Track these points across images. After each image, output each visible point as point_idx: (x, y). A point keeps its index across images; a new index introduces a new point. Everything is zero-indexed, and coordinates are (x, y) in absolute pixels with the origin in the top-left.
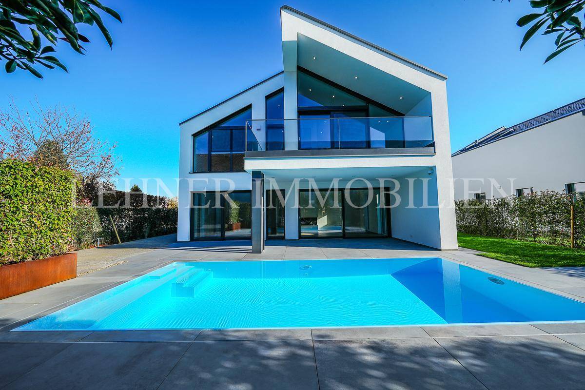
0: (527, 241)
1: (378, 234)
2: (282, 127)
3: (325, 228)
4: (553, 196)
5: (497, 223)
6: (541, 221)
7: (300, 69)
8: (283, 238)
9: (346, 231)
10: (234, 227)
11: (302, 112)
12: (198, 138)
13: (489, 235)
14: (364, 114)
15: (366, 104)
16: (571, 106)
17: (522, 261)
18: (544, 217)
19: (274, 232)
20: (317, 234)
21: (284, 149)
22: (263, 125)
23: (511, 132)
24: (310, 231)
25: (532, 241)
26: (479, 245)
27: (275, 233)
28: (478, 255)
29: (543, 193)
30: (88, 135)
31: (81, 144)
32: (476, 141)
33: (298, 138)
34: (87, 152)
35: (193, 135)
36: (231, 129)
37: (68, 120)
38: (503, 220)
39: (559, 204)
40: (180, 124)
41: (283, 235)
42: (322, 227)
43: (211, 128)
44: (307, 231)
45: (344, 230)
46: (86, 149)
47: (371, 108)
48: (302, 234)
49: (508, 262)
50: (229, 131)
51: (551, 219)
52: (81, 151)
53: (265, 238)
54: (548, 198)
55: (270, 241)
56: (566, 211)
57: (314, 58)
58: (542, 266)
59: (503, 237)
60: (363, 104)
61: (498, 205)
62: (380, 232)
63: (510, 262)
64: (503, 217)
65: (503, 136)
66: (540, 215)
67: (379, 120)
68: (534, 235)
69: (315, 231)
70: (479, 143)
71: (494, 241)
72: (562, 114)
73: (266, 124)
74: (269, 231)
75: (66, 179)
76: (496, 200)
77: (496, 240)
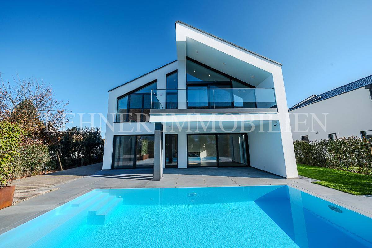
0: (342, 170)
1: (240, 163)
2: (176, 94)
3: (206, 159)
4: (357, 140)
5: (320, 157)
6: (350, 156)
7: (187, 58)
8: (176, 167)
9: (220, 161)
10: (144, 157)
11: (189, 85)
12: (121, 100)
13: (315, 165)
14: (229, 86)
15: (231, 80)
16: (355, 83)
17: (348, 189)
18: (352, 154)
19: (171, 161)
20: (200, 163)
21: (177, 108)
22: (164, 92)
23: (320, 99)
24: (195, 161)
25: (345, 170)
26: (311, 174)
27: (172, 163)
28: (314, 183)
29: (350, 138)
30: (50, 97)
31: (45, 102)
32: (299, 103)
33: (187, 101)
34: (48, 107)
35: (117, 98)
36: (143, 95)
37: (38, 87)
38: (324, 155)
39: (362, 145)
40: (109, 91)
41: (176, 164)
42: (203, 158)
43: (130, 94)
44: (193, 161)
45: (218, 160)
46: (47, 106)
47: (234, 83)
48: (189, 163)
49: (338, 190)
50: (142, 96)
51: (357, 156)
52: (44, 107)
53: (164, 167)
54: (353, 142)
55: (168, 170)
56: (367, 150)
57: (197, 52)
58: (364, 194)
59: (325, 166)
60: (229, 80)
61: (319, 145)
62: (242, 162)
63: (339, 190)
64: (323, 153)
65: (316, 100)
66: (349, 152)
67: (239, 90)
68: (347, 166)
69: (198, 161)
70: (301, 105)
71: (320, 170)
72: (351, 88)
73: (166, 92)
74: (167, 161)
75: (13, 129)
76: (318, 142)
77: (321, 169)
